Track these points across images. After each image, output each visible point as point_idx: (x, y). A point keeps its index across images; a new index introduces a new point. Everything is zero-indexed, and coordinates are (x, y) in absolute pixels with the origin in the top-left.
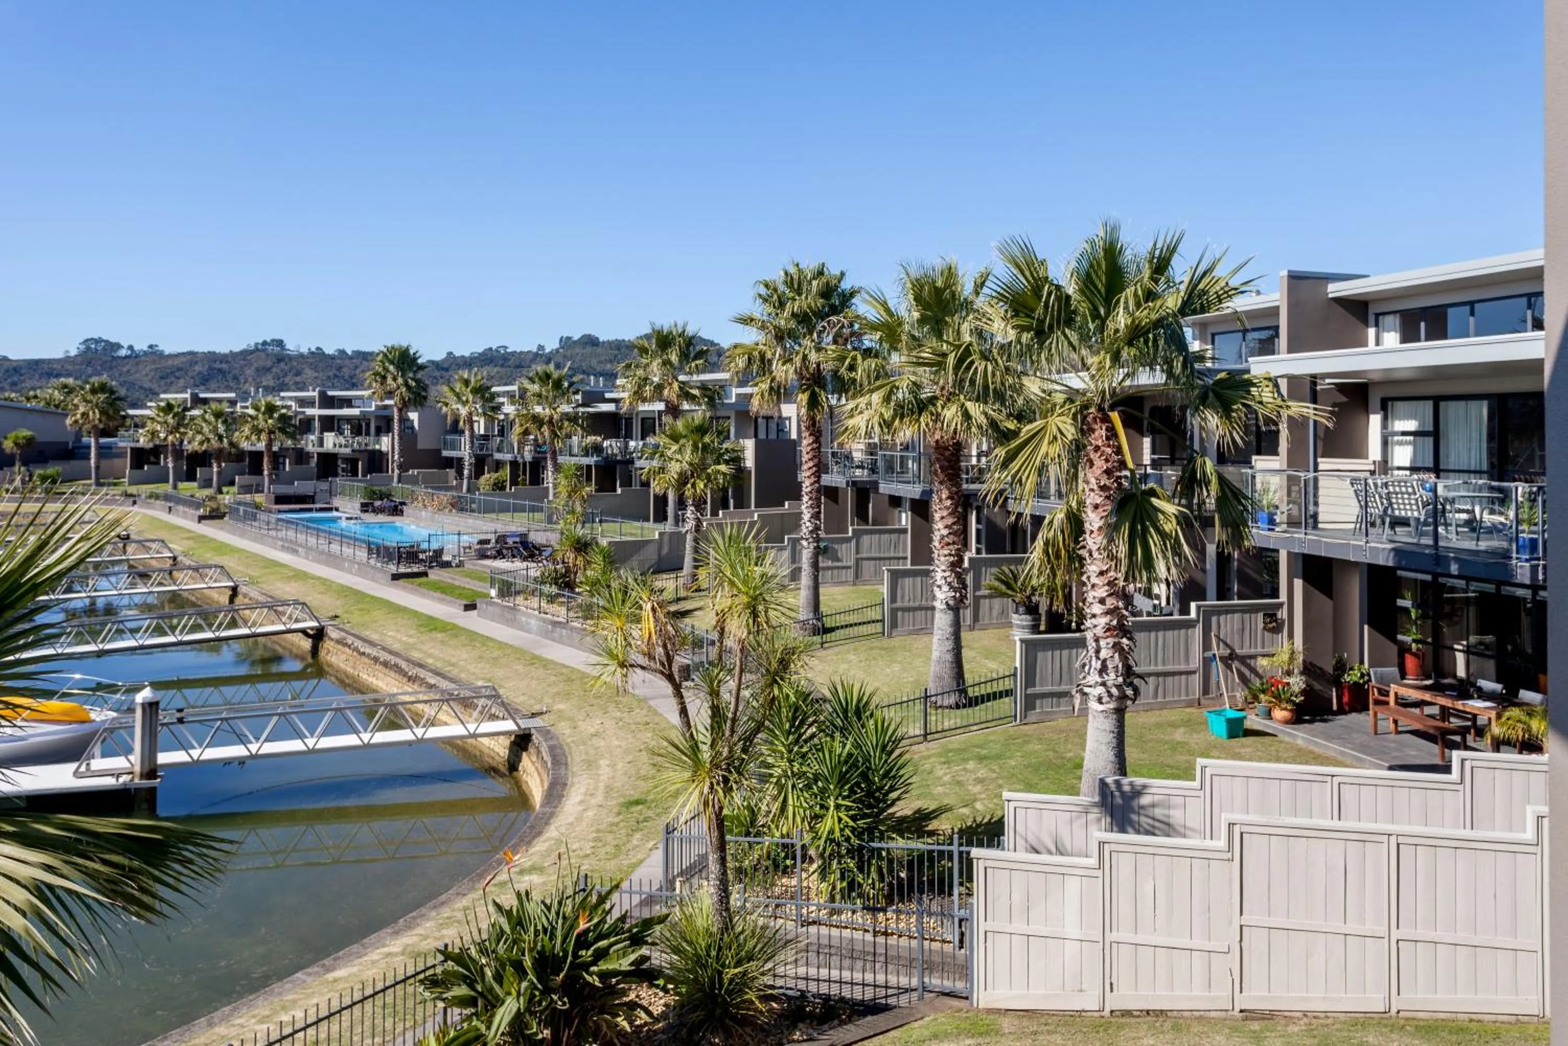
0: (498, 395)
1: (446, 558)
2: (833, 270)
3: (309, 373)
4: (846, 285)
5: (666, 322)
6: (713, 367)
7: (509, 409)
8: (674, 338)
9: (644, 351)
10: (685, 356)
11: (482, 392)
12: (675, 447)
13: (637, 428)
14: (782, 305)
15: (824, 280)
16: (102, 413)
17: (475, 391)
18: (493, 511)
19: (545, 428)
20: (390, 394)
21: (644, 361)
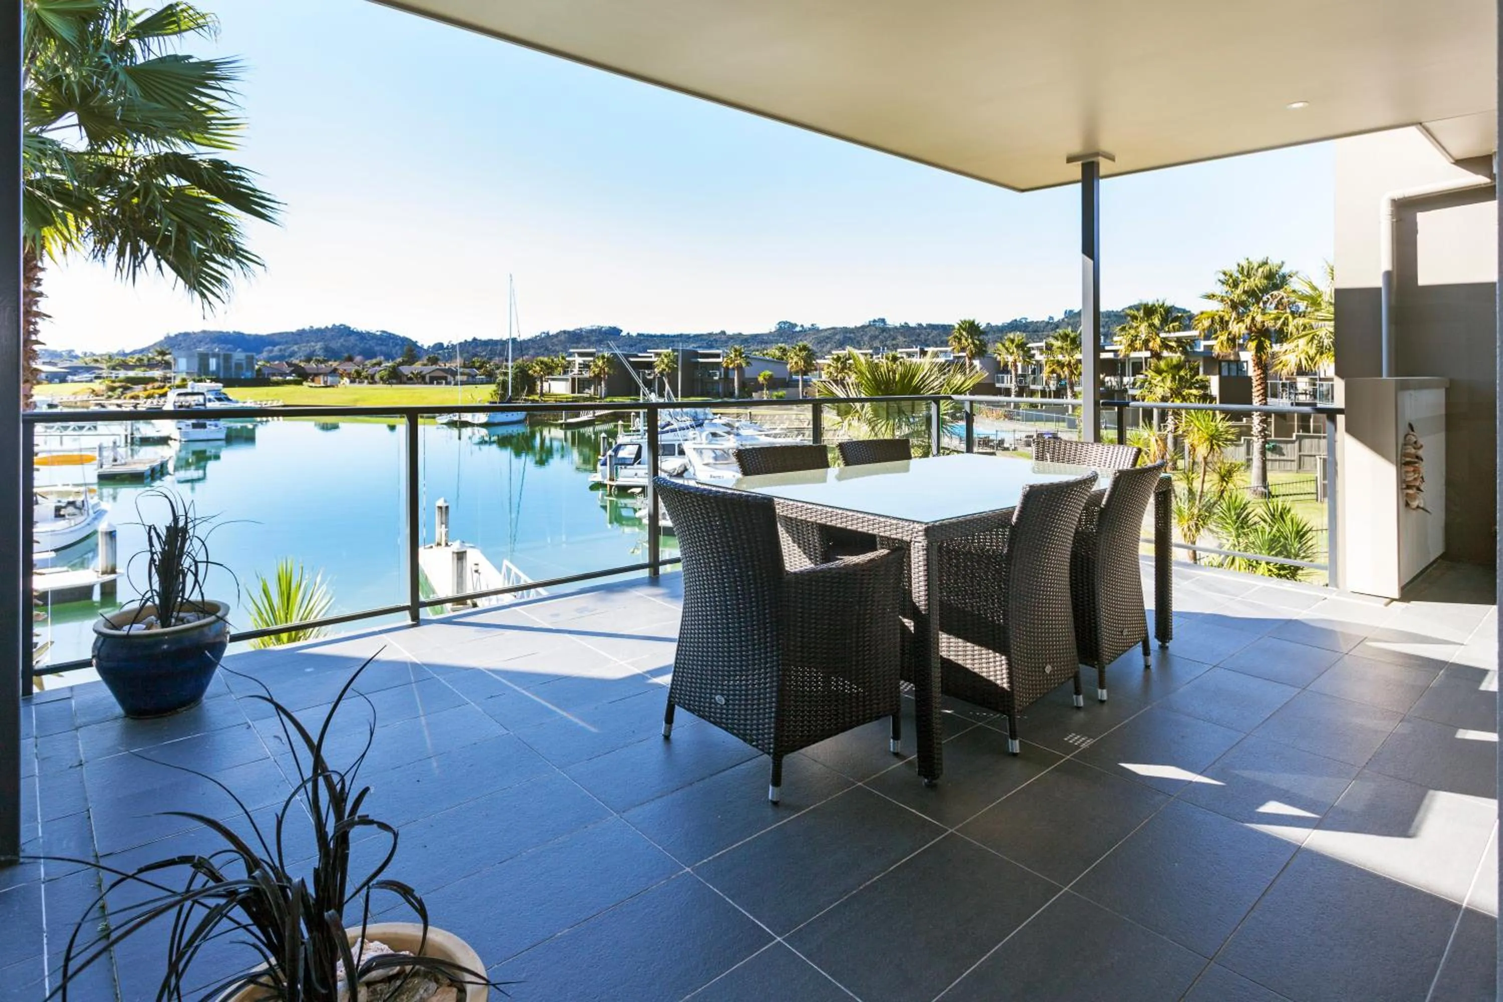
0: (1033, 349)
1: (1006, 445)
2: (1274, 262)
3: (901, 339)
4: (1285, 270)
5: (1150, 299)
6: (1187, 328)
7: (1038, 357)
8: (1156, 309)
9: (1134, 318)
10: (1165, 321)
11: (1021, 346)
12: (1159, 378)
13: (1129, 369)
14: (1236, 285)
15: (1267, 268)
16: (805, 362)
17: (1018, 346)
18: (1032, 421)
19: (1066, 369)
20: (963, 349)
21: (1135, 324)
